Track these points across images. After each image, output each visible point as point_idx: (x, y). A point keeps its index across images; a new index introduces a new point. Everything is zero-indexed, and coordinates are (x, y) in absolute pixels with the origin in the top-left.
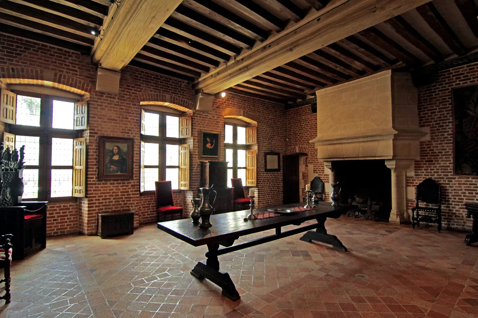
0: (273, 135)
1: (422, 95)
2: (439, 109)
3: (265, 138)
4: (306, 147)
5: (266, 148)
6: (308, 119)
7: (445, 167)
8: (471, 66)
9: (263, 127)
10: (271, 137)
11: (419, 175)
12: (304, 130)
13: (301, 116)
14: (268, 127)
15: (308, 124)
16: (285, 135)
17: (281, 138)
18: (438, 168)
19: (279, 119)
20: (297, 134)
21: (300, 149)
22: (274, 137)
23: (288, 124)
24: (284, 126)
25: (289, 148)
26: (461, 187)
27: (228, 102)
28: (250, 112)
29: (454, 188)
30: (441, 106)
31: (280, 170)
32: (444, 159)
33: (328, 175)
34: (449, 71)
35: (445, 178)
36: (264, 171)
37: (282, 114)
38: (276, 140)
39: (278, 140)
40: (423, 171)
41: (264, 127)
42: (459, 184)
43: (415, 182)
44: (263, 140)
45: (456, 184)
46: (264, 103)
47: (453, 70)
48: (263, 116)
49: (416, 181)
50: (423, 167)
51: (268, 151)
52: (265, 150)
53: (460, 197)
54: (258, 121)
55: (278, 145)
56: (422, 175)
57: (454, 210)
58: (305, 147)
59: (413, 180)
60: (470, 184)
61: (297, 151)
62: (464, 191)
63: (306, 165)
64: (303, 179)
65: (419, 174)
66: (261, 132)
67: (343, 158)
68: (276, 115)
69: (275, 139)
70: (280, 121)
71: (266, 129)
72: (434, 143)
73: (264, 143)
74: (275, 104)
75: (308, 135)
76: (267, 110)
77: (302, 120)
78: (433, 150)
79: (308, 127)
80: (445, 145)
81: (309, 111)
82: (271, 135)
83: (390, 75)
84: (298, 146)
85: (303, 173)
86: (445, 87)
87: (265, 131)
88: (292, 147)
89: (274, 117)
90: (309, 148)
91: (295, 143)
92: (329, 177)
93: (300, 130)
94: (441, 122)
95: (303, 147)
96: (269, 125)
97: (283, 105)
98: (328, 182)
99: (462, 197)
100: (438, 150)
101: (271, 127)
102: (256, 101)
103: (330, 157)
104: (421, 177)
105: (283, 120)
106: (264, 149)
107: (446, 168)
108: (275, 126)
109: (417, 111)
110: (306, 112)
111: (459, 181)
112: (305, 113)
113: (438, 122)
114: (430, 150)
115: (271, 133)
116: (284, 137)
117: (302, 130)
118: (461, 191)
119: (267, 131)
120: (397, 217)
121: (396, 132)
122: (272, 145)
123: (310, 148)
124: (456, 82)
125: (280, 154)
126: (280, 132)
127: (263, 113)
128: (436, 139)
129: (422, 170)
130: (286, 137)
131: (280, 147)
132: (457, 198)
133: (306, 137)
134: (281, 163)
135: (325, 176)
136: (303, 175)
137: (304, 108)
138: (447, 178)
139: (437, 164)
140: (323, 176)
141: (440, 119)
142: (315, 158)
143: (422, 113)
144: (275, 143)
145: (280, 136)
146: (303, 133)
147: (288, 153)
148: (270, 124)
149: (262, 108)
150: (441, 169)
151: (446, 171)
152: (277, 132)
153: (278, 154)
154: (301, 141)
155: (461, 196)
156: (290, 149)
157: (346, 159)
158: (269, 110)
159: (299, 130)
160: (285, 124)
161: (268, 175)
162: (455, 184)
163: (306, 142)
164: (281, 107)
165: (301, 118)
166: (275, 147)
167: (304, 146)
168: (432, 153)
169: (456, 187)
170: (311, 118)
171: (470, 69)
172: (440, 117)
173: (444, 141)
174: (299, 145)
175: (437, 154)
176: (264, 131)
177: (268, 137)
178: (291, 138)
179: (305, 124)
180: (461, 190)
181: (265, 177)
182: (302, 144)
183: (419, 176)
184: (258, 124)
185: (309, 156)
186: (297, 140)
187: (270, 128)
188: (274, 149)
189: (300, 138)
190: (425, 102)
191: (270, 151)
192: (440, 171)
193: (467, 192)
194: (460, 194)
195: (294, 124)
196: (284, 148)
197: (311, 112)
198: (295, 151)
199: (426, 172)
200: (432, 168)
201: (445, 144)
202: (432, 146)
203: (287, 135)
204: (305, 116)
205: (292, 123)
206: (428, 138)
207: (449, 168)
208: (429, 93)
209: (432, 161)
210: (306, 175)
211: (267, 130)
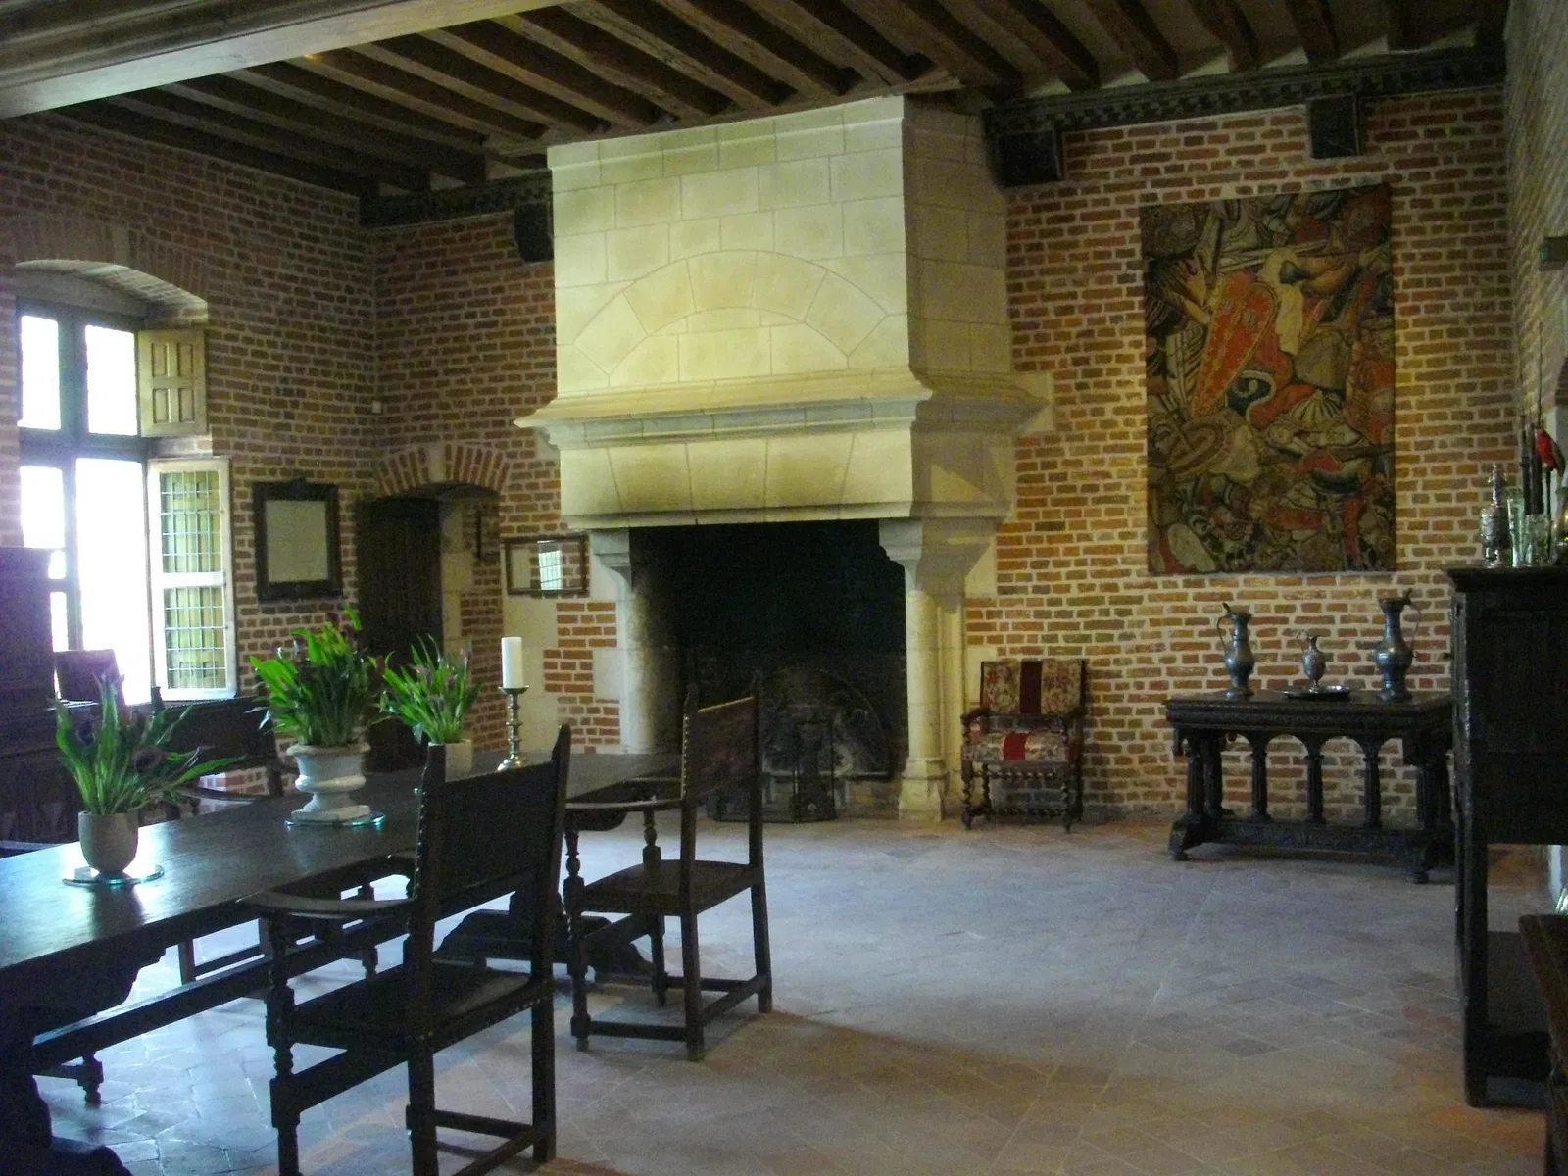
0: (295, 381)
1: (1023, 227)
2: (1086, 295)
3: (253, 400)
4: (484, 450)
5: (259, 455)
6: (500, 290)
7: (1105, 550)
8: (1192, 127)
9: (241, 328)
10: (289, 392)
11: (1013, 590)
12: (474, 352)
13: (454, 273)
14: (266, 332)
15: (499, 319)
16: (361, 378)
17: (340, 397)
18: (1082, 556)
19: (327, 286)
20: (435, 374)
21: (452, 462)
22: (302, 394)
23: (380, 315)
24: (355, 323)
25: (387, 458)
26: (1158, 635)
27: (38, 172)
28: (165, 236)
29: (1138, 641)
30: (1092, 286)
31: (341, 585)
32: (1104, 518)
33: (611, 606)
34: (1120, 135)
35: (1107, 600)
36: (252, 594)
37: (346, 256)
38: (316, 407)
39: (326, 408)
40: (1029, 570)
41: (248, 333)
42: (1154, 623)
43: (998, 622)
44: (245, 410)
45: (1143, 622)
46: (248, 188)
47: (1131, 133)
48: (237, 266)
49: (1004, 620)
50: (1027, 553)
51: (273, 472)
52: (252, 471)
53: (1158, 679)
54: (215, 293)
55: (327, 442)
56: (1024, 590)
57: (1138, 732)
58: (480, 454)
59: (990, 615)
60: (1190, 622)
61: (438, 475)
62: (1168, 652)
63: (478, 555)
64: (465, 633)
65: (1014, 584)
66: (228, 360)
67: (693, 512)
68: (310, 260)
69: (307, 406)
70: (336, 294)
71: (260, 343)
72: (1065, 445)
73: (250, 429)
74: (305, 191)
75: (500, 386)
76: (263, 226)
77: (462, 295)
78: (1064, 477)
79: (496, 335)
80: (1108, 456)
81: (505, 251)
82: (284, 380)
83: (899, 119)
84: (441, 444)
85: (464, 603)
86: (1106, 202)
87: (255, 353)
88: (405, 453)
89: (300, 268)
90: (505, 459)
91: (424, 428)
92: (612, 619)
93: (453, 351)
94: (1092, 354)
95: (470, 451)
96: (270, 321)
97: (352, 204)
98: (613, 643)
99: (1164, 677)
100: (1082, 476)
101: (284, 329)
102: (199, 173)
103: (627, 510)
104: (1021, 601)
105: (349, 290)
106: (250, 465)
107: (1110, 556)
108: (311, 327)
109: (1003, 297)
110: (483, 252)
111: (1153, 611)
112: (478, 258)
113: (1081, 354)
114: (1052, 478)
115: (288, 369)
116: (359, 389)
117: (465, 356)
118: (1161, 654)
119: (263, 355)
120: (929, 790)
121: (927, 394)
122: (293, 439)
123: (511, 455)
124: (1142, 185)
125: (343, 492)
126: (335, 359)
127: (237, 243)
128: (1075, 432)
129: (1023, 565)
130: (371, 389)
131: (338, 453)
132: (1147, 681)
133: (487, 397)
134: (348, 547)
135: (594, 613)
136: (463, 613)
137: (474, 226)
138: (1113, 601)
139: (1080, 538)
140: (586, 613)
141: (1089, 340)
142: (541, 512)
143: (1022, 308)
144: (310, 429)
145: (332, 386)
146: (466, 371)
147: (385, 487)
148: (280, 312)
149: (231, 217)
150: (1094, 562)
151: (1109, 569)
152: (317, 361)
153: (324, 493)
154: (455, 416)
155: (1158, 672)
156: (393, 463)
157: (703, 521)
158: (276, 230)
159: (446, 352)
160: (360, 313)
161: (278, 622)
162: (1140, 624)
163: (485, 425)
164: (338, 211)
165: (456, 285)
166: (308, 451)
167: (478, 444)
168: (1061, 489)
169: (1144, 636)
170: (512, 288)
171: (1189, 141)
172: (1089, 333)
173: (1102, 437)
174: (448, 437)
175: (1079, 494)
176: (249, 357)
177: (266, 390)
178: (396, 399)
179: (480, 319)
180: (1160, 647)
181: (259, 634)
182: (462, 437)
183: (1015, 596)
184: (209, 310)
185: (508, 503)
186: (433, 411)
187: (278, 334)
188: (302, 462)
189: (450, 400)
190: (1033, 261)
191: (284, 472)
192: (1088, 569)
193: (1179, 655)
194: (1157, 665)
195: (413, 317)
196: (358, 454)
197: (511, 254)
198: (426, 471)
199: (1041, 577)
200: (1063, 558)
201: (1107, 449)
202: (1059, 460)
203: (372, 379)
204: (482, 275)
205: (406, 307)
206: (1042, 423)
207: (1119, 557)
208: (1050, 221)
209: (1061, 527)
210: (480, 612)
211: (265, 348)
